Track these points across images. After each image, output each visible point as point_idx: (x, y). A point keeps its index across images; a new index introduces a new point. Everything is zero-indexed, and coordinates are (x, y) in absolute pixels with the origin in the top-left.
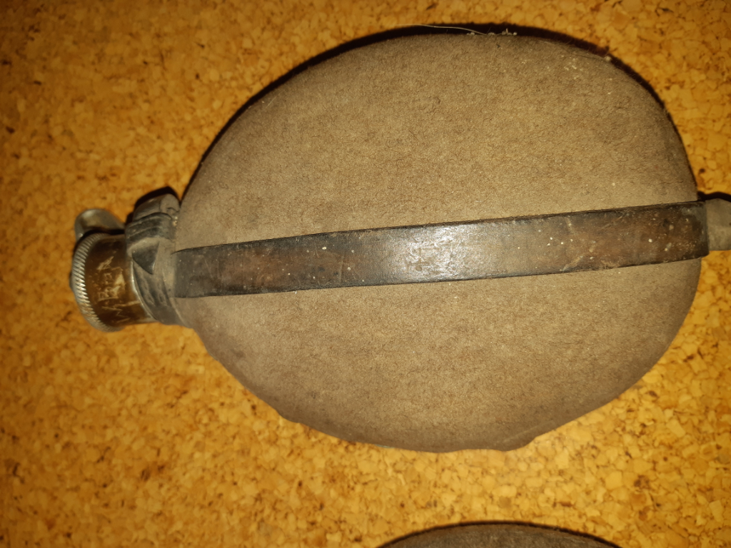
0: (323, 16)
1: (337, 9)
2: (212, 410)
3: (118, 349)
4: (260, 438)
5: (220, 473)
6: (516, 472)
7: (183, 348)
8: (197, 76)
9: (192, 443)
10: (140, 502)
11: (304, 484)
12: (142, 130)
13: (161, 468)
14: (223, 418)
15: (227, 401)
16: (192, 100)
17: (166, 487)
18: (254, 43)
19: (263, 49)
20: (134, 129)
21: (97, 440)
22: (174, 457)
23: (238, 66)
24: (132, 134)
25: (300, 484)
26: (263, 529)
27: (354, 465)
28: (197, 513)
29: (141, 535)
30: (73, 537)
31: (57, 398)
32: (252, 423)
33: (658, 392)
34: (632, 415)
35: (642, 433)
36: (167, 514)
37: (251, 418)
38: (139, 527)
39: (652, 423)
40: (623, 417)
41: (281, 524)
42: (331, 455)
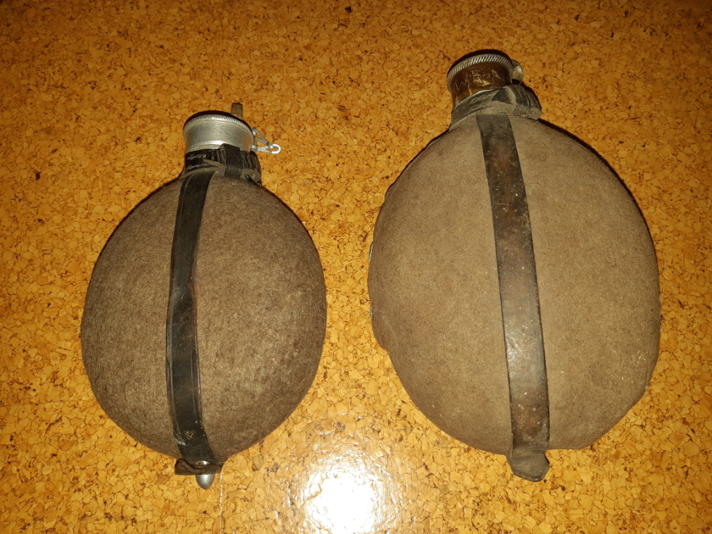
0: (671, 228)
1: (676, 238)
2: (385, 150)
3: (425, 91)
4: (367, 181)
5: (344, 156)
6: (347, 344)
7: (426, 132)
8: (621, 142)
9: (363, 138)
10: (324, 104)
11: (338, 208)
12: (580, 105)
13: (346, 118)
14: (380, 158)
15: (391, 161)
16: (603, 139)
17: (334, 121)
18: (647, 181)
19: (643, 187)
20: (581, 100)
21: (364, 78)
22: (354, 127)
23: (630, 170)
24: (577, 99)
25: (338, 206)
26: (308, 181)
27: (350, 240)
28: (318, 141)
29: (303, 105)
30: (300, 62)
31: (392, 51)
32: (376, 176)
33: (402, 443)
34: (387, 424)
35: (374, 430)
36: (317, 122)
37: (381, 176)
38: (307, 104)
39: (381, 437)
40: (384, 418)
41: (311, 194)
42: (356, 226)
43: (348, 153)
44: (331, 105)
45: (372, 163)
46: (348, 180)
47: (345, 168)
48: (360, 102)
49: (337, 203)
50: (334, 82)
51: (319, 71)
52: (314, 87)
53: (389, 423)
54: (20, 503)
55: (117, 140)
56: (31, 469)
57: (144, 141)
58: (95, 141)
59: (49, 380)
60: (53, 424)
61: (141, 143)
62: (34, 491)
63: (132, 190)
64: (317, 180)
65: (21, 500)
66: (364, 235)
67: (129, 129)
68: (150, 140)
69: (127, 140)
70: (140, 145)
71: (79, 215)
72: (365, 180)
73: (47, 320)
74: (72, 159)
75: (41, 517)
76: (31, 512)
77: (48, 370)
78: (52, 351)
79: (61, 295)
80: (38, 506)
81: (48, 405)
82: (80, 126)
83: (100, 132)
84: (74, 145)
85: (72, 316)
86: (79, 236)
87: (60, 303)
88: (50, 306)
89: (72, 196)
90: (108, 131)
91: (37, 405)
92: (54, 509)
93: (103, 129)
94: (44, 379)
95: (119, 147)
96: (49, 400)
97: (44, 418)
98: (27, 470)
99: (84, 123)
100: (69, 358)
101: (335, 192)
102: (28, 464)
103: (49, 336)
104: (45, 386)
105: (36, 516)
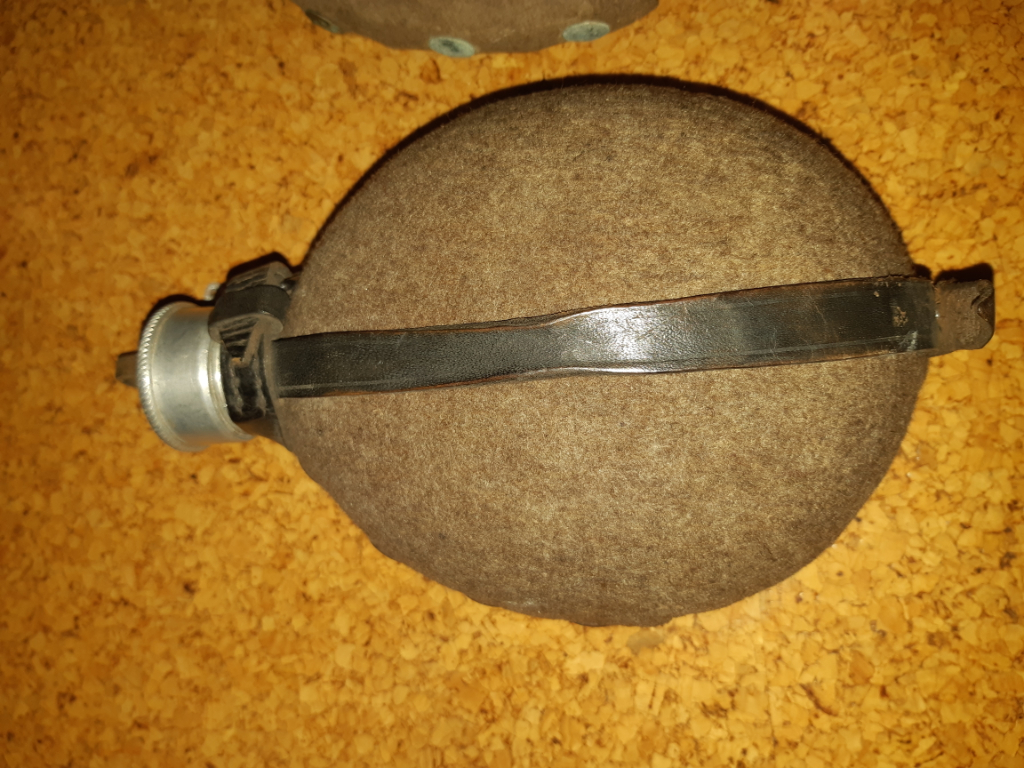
43: (227, 148)
44: (123, 194)
45: (251, 97)
46: (285, 142)
47: (259, 151)
48: (120, 136)
49: (334, 160)
50: (76, 192)
51: (51, 225)
52: (83, 232)
53: (793, 17)
54: (987, 751)
55: (191, 632)
56: (914, 738)
57: (191, 576)
58: (189, 682)
59: (722, 721)
60: (817, 704)
61: (196, 582)
62: (960, 727)
63: (302, 589)
64: (284, 206)
65: (979, 751)
66: (403, 100)
67: (165, 611)
68: (190, 562)
69: (189, 612)
70: (202, 584)
71: (356, 698)
72: (286, 110)
73: (590, 743)
74: (228, 727)
75: (1014, 702)
76: (1004, 727)
77: (701, 728)
78: (658, 723)
79: (533, 716)
80: (992, 714)
81: (777, 718)
82: (157, 719)
83: (170, 673)
84: (199, 726)
85: (581, 687)
86: (401, 693)
87: (552, 718)
88: (559, 737)
89: (313, 718)
90: (167, 656)
91: (776, 743)
92: (996, 677)
93: (163, 667)
94: (721, 733)
95: (205, 628)
96: (766, 717)
97: (804, 723)
98: (916, 746)
99: (149, 710)
100: (673, 684)
101: (312, 167)
102: (905, 747)
103: (626, 734)
104: (736, 729)
105: (1012, 714)
